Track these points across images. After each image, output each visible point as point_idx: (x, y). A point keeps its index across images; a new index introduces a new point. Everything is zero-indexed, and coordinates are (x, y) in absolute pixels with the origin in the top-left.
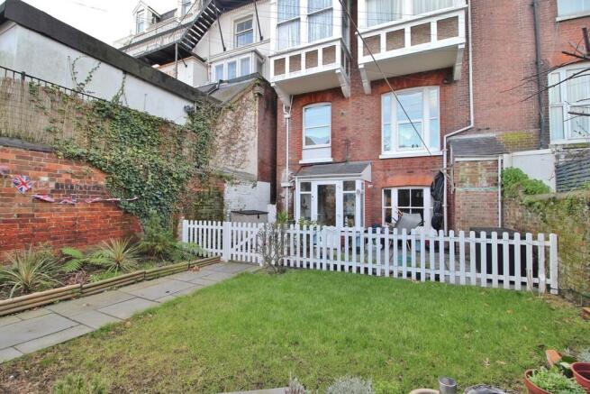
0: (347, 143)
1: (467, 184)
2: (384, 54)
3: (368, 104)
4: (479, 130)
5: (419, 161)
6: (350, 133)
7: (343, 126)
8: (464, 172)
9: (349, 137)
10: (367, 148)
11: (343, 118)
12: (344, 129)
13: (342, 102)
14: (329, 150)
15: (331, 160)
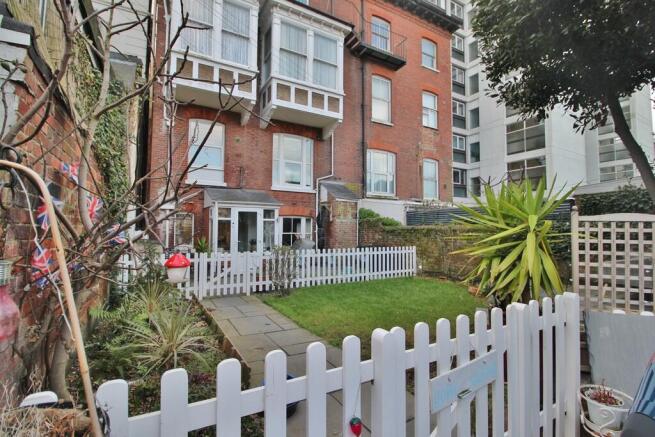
0: (241, 170)
1: (342, 217)
2: (292, 104)
3: (262, 137)
4: (335, 179)
5: (300, 195)
6: (244, 161)
7: (237, 152)
8: (340, 209)
9: (244, 164)
10: (260, 179)
11: (237, 144)
12: (238, 156)
13: (238, 129)
14: (222, 174)
15: (225, 185)
